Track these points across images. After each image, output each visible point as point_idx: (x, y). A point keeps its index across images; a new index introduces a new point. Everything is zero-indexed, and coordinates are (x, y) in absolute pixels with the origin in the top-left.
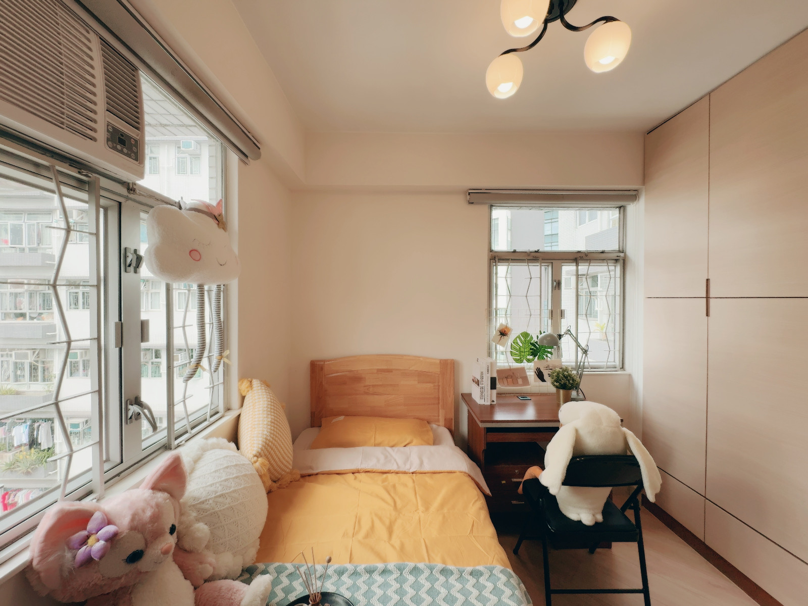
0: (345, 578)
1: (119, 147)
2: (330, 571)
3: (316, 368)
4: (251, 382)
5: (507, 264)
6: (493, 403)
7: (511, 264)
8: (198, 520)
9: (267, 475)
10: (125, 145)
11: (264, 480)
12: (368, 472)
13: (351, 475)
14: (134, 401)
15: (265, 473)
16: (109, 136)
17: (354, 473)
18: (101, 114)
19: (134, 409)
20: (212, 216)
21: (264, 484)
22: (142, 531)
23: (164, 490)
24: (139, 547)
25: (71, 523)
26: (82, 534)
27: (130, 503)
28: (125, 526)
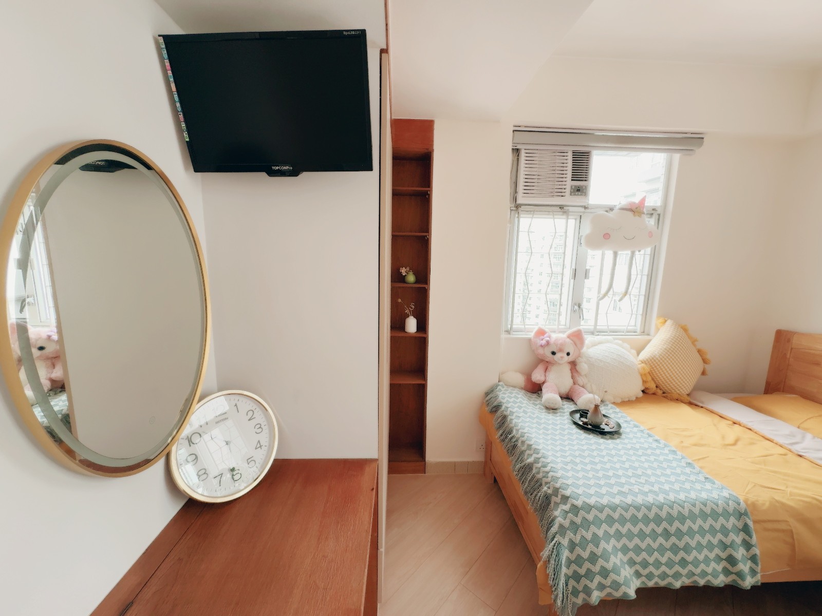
0: (636, 429)
1: (577, 193)
2: (631, 423)
4: (666, 321)
8: (585, 363)
9: (649, 378)
10: (579, 191)
11: (645, 379)
12: (750, 429)
13: (731, 423)
14: (577, 305)
15: (645, 374)
16: (572, 190)
17: (735, 423)
18: (569, 183)
19: (576, 307)
20: (631, 210)
21: (644, 382)
22: (557, 346)
23: (572, 340)
24: (555, 351)
25: (541, 333)
26: (543, 337)
27: (558, 336)
28: (552, 341)
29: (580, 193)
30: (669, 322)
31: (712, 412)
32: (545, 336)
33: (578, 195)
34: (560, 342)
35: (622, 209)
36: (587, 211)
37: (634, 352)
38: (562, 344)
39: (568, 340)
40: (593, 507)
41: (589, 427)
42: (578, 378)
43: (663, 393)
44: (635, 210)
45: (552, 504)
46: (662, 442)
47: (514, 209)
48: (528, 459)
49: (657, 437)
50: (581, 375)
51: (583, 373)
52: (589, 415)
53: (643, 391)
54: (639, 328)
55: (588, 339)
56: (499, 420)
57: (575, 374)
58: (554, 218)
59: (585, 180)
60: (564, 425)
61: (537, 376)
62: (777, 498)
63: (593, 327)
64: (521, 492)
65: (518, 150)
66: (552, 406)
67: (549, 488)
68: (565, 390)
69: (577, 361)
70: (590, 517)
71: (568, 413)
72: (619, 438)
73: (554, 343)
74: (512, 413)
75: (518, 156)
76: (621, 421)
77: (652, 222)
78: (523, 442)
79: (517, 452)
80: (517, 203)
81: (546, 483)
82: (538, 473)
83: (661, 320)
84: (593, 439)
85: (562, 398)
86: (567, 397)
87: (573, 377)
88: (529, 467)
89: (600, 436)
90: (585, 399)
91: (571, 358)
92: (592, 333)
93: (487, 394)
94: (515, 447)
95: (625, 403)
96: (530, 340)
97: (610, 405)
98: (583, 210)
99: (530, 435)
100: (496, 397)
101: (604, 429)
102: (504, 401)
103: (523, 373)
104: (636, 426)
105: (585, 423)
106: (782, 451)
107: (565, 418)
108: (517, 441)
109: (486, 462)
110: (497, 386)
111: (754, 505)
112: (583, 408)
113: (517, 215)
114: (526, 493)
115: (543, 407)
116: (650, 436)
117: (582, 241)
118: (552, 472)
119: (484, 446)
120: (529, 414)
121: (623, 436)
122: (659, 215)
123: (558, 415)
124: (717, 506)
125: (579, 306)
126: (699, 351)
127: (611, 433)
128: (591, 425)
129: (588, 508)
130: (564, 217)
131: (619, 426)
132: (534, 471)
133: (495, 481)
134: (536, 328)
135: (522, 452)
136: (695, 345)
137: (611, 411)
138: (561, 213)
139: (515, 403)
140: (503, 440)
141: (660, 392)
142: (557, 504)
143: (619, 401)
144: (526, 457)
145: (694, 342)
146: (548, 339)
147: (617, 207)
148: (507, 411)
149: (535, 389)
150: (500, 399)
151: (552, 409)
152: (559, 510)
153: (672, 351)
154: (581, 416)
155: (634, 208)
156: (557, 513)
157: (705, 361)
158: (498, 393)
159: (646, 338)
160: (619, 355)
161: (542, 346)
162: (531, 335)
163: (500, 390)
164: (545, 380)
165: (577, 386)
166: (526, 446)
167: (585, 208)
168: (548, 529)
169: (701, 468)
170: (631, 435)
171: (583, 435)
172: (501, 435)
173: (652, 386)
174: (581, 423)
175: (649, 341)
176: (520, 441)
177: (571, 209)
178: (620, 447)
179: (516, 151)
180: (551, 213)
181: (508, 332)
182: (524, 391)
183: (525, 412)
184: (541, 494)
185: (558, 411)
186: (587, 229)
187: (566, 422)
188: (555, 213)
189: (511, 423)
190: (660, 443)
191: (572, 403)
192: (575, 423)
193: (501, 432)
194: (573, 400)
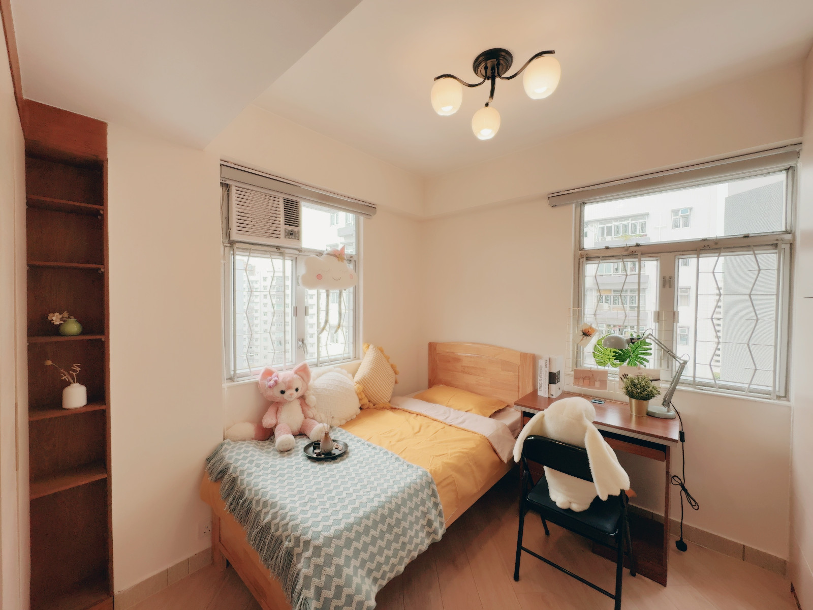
0: (359, 444)
1: (291, 237)
2: (355, 439)
3: (432, 347)
5: (598, 262)
6: (552, 397)
7: (601, 262)
8: (313, 395)
9: (364, 396)
10: (293, 235)
11: (360, 397)
12: (426, 416)
13: (415, 415)
14: (301, 340)
15: (360, 393)
16: (286, 234)
17: (417, 415)
18: (283, 227)
19: (300, 343)
20: (335, 256)
21: (360, 400)
22: (285, 384)
23: (300, 375)
24: (284, 389)
25: (268, 373)
26: (270, 378)
27: (285, 373)
28: (280, 380)
29: (293, 237)
30: (371, 346)
31: (404, 411)
32: (273, 375)
33: (292, 238)
34: (288, 379)
35: (328, 254)
36: (301, 253)
37: (350, 375)
38: (290, 382)
39: (296, 376)
40: (333, 538)
41: (323, 456)
42: (308, 411)
43: (374, 405)
44: (338, 255)
45: (295, 559)
46: (378, 447)
47: (229, 245)
48: (264, 520)
49: (374, 445)
50: (310, 408)
51: (312, 405)
52: (321, 445)
53: (360, 408)
54: (351, 355)
55: (313, 371)
56: (227, 486)
57: (305, 408)
58: (271, 258)
59: (297, 226)
60: (299, 463)
61: (268, 421)
62: (445, 461)
63: (316, 360)
64: (260, 562)
65: (227, 185)
66: (286, 448)
67: (290, 541)
68: (296, 427)
69: (306, 394)
70: (331, 550)
71: (302, 450)
72: (347, 457)
73: (283, 382)
74: (242, 472)
75: (228, 191)
76: (347, 441)
77: (351, 266)
78: (258, 502)
79: (252, 516)
80: (231, 239)
81: (287, 537)
82: (277, 530)
83: (366, 345)
84: (327, 467)
85: (295, 436)
86: (300, 434)
87: (303, 412)
88: (267, 527)
89: (333, 462)
90: (316, 430)
91: (300, 393)
92: (316, 365)
93: (209, 460)
94: (248, 511)
95: (349, 423)
96: (257, 383)
97: (338, 429)
98: (297, 252)
99: (265, 490)
100: (222, 459)
101: (335, 454)
102: (231, 461)
103: (252, 422)
104: (358, 441)
105: (318, 454)
106: (442, 425)
107: (300, 455)
108: (251, 503)
109: (214, 548)
110: (222, 445)
111: (434, 473)
112: (315, 439)
113: (232, 252)
114: (265, 560)
115: (277, 453)
116: (369, 446)
117: (300, 281)
118: (292, 521)
119: (210, 528)
120: (262, 466)
121: (350, 454)
122: (355, 261)
123: (292, 455)
124: (417, 484)
125: (303, 341)
126: (392, 366)
127: (340, 455)
128: (323, 454)
129: (328, 541)
130: (281, 257)
131: (346, 446)
132: (273, 530)
133: (228, 564)
134: (262, 370)
135: (258, 514)
136: (388, 361)
137: (339, 434)
138: (278, 254)
139: (245, 458)
140: (234, 510)
141: (371, 405)
142: (299, 555)
143: (344, 422)
144: (262, 518)
145: (388, 358)
146: (276, 378)
147: (325, 253)
148: (235, 473)
149: (266, 435)
150: (227, 460)
151: (286, 451)
152: (302, 560)
153: (376, 368)
154: (315, 449)
155: (337, 255)
156: (300, 566)
157: (396, 373)
158: (224, 454)
159: (357, 362)
160: (340, 381)
161: (270, 387)
162: (258, 378)
163: (226, 450)
164: (277, 422)
165: (308, 419)
166: (261, 505)
167: (300, 251)
168: (293, 589)
169: (404, 458)
170: (356, 451)
171: (317, 466)
172: (231, 504)
173: (366, 401)
174: (315, 456)
175: (360, 364)
176: (254, 502)
177: (287, 251)
178: (349, 465)
179: (226, 186)
180: (268, 253)
181: (231, 379)
182: (255, 442)
183: (258, 465)
184: (283, 552)
185: (293, 451)
186: (302, 271)
187: (301, 459)
188: (271, 253)
189: (242, 484)
190: (376, 449)
191: (305, 438)
192: (310, 458)
193: (230, 501)
194: (305, 435)
